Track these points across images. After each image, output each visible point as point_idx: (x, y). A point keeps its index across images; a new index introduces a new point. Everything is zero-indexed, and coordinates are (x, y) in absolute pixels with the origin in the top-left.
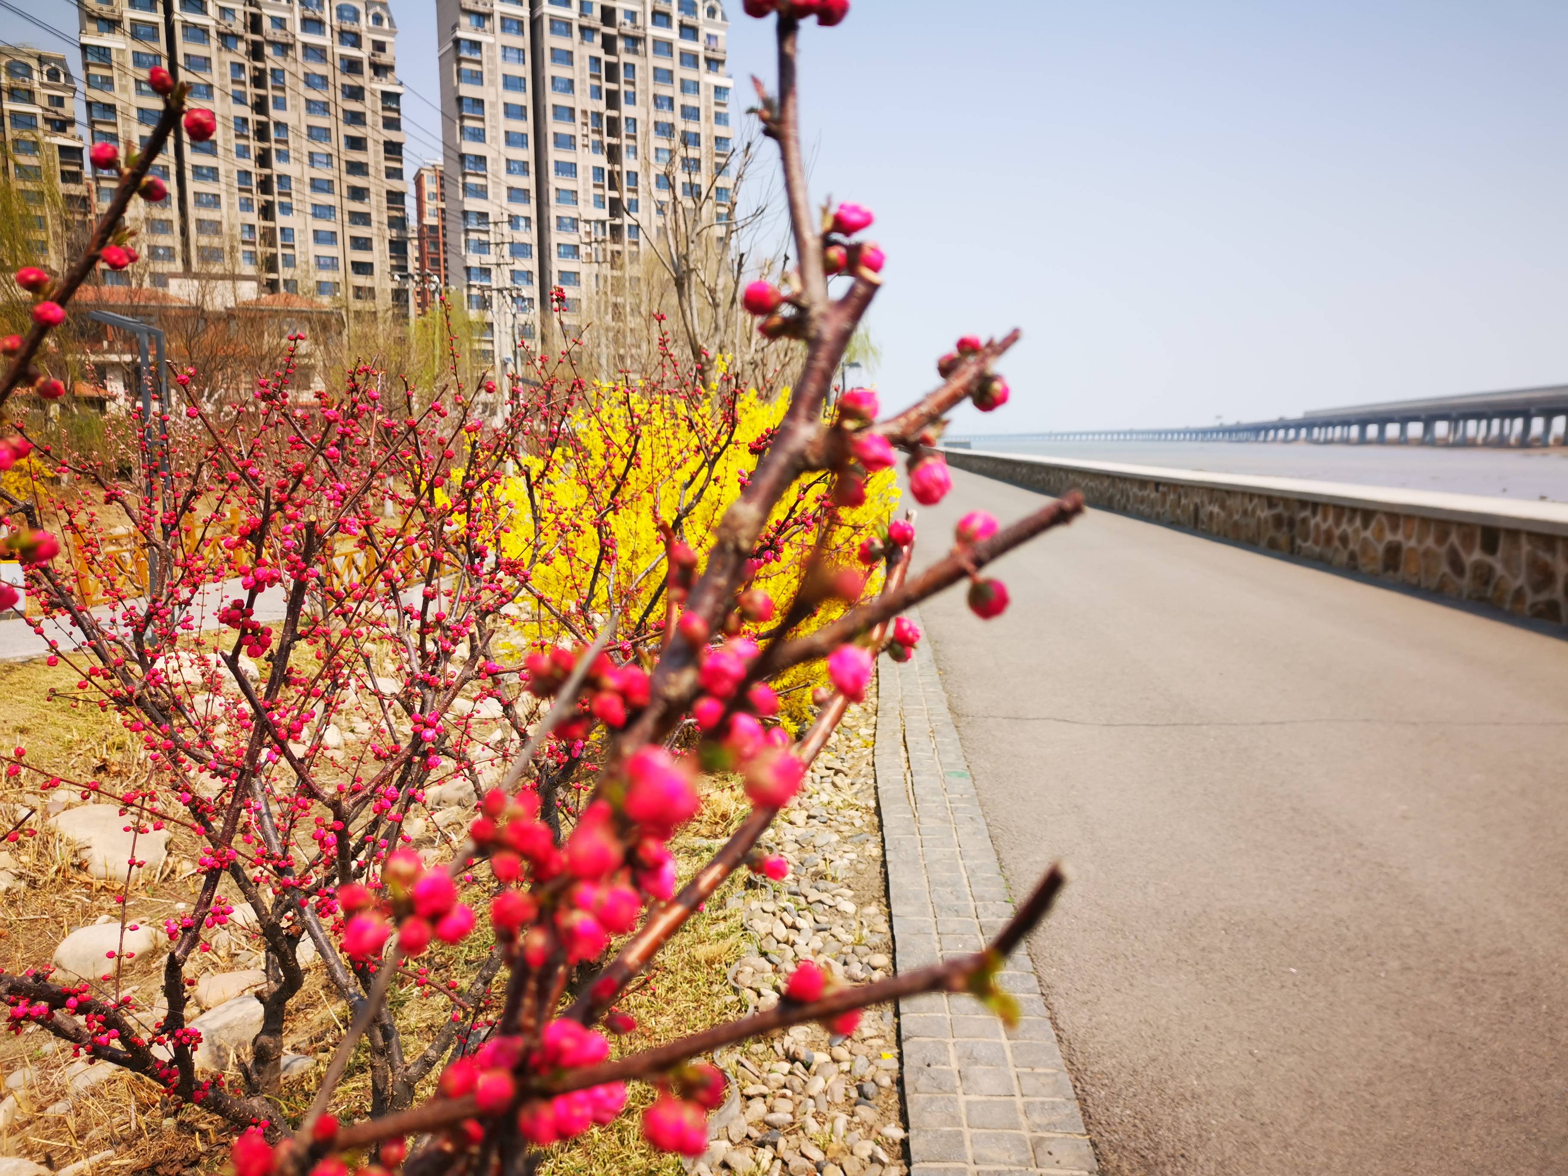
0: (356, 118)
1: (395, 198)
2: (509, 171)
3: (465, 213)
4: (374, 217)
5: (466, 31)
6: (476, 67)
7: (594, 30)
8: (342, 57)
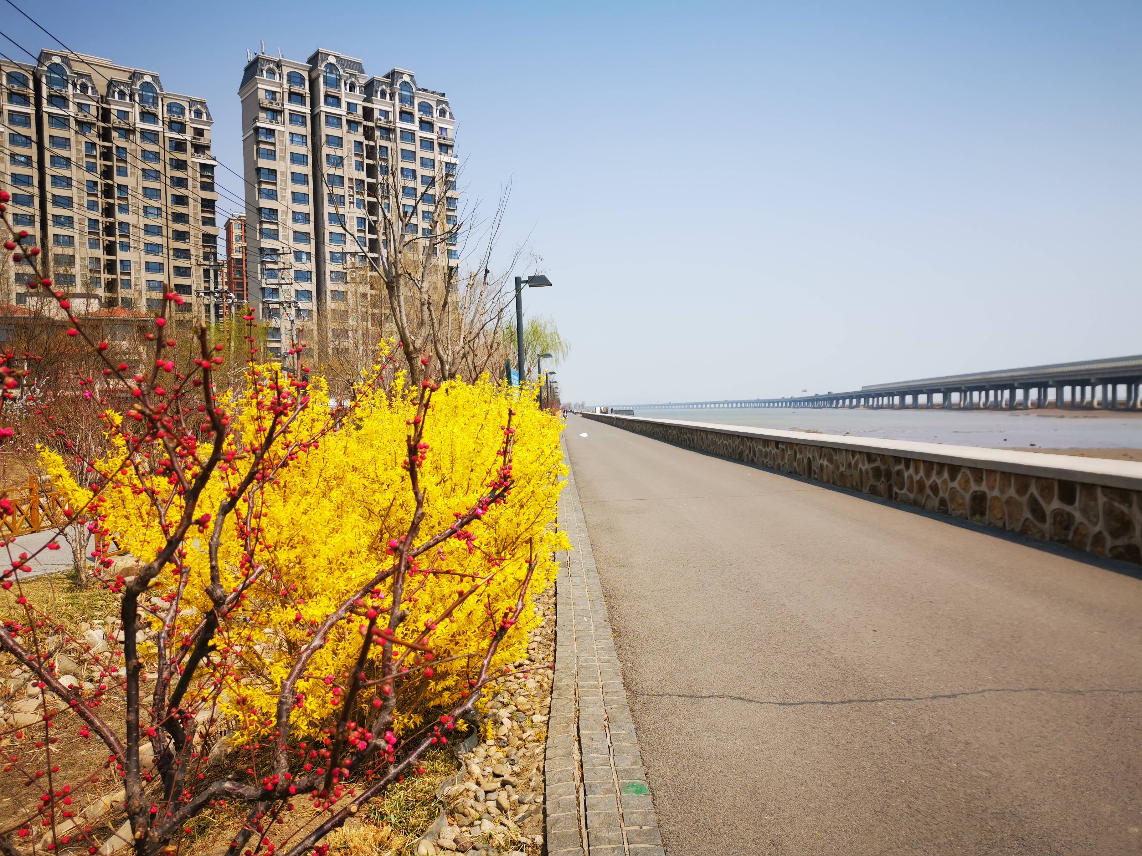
0: (181, 183)
1: (209, 239)
2: (295, 220)
3: (262, 250)
4: (193, 252)
5: (264, 122)
6: (271, 148)
7: (358, 123)
8: (171, 139)
